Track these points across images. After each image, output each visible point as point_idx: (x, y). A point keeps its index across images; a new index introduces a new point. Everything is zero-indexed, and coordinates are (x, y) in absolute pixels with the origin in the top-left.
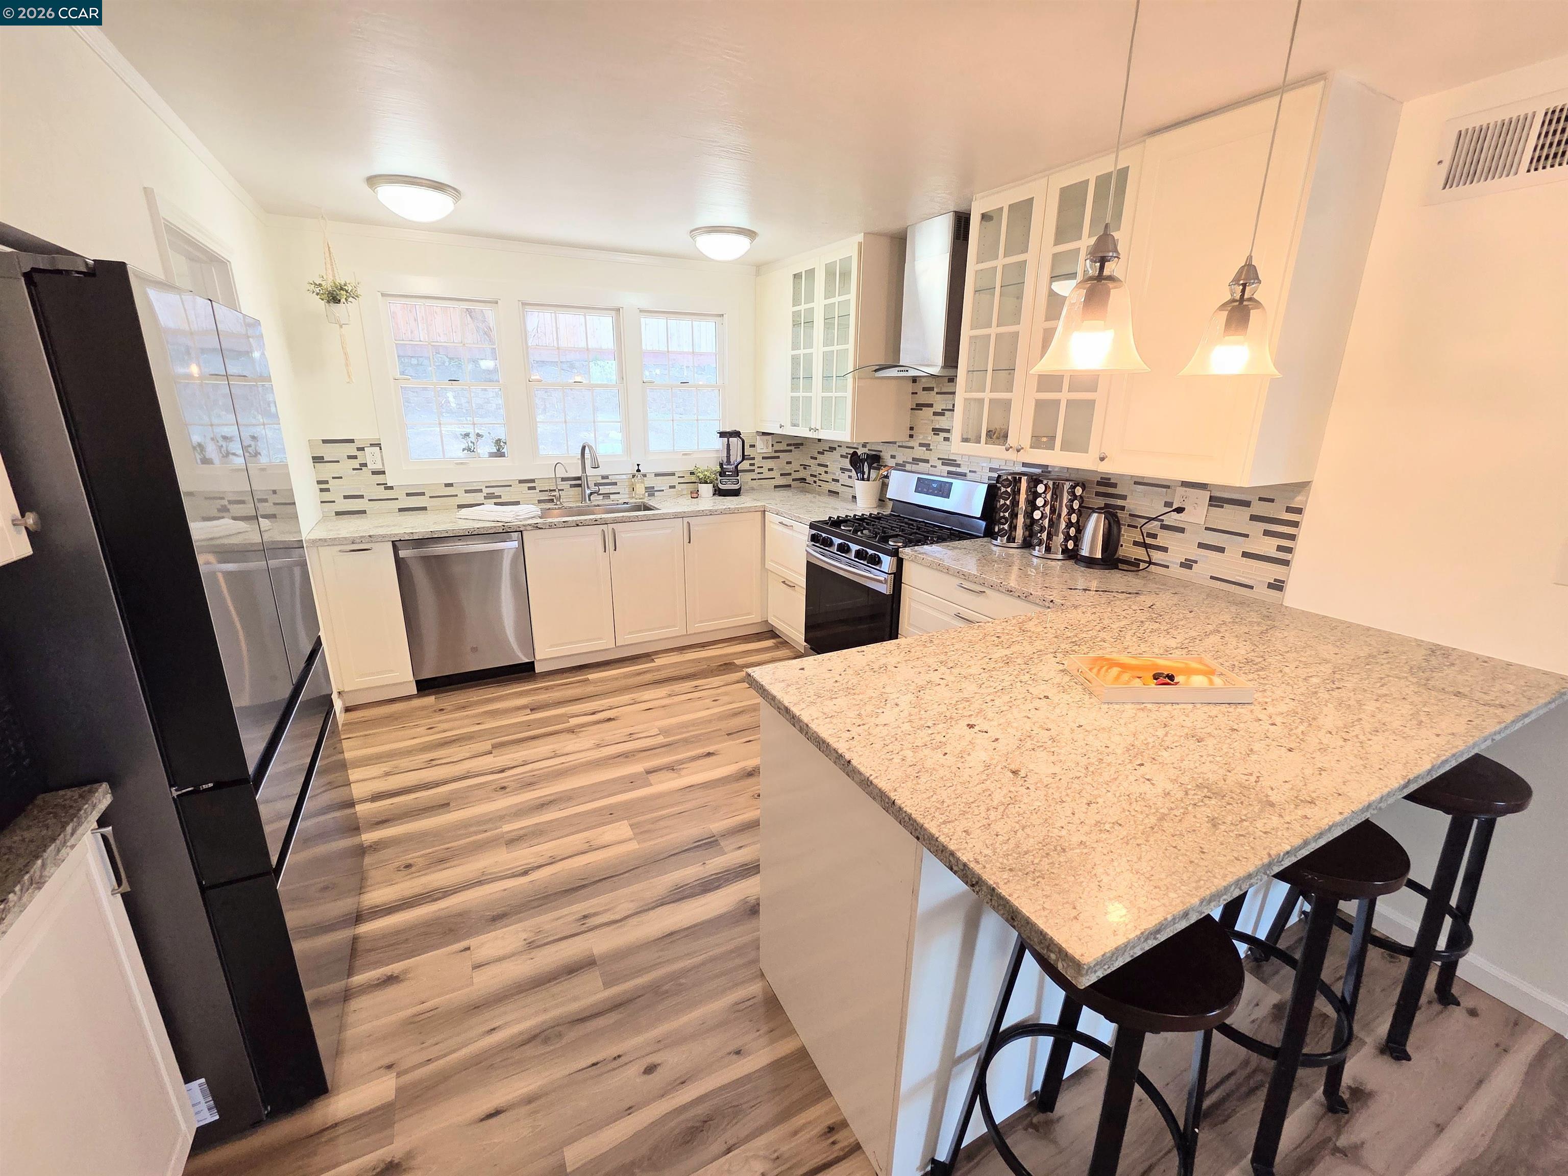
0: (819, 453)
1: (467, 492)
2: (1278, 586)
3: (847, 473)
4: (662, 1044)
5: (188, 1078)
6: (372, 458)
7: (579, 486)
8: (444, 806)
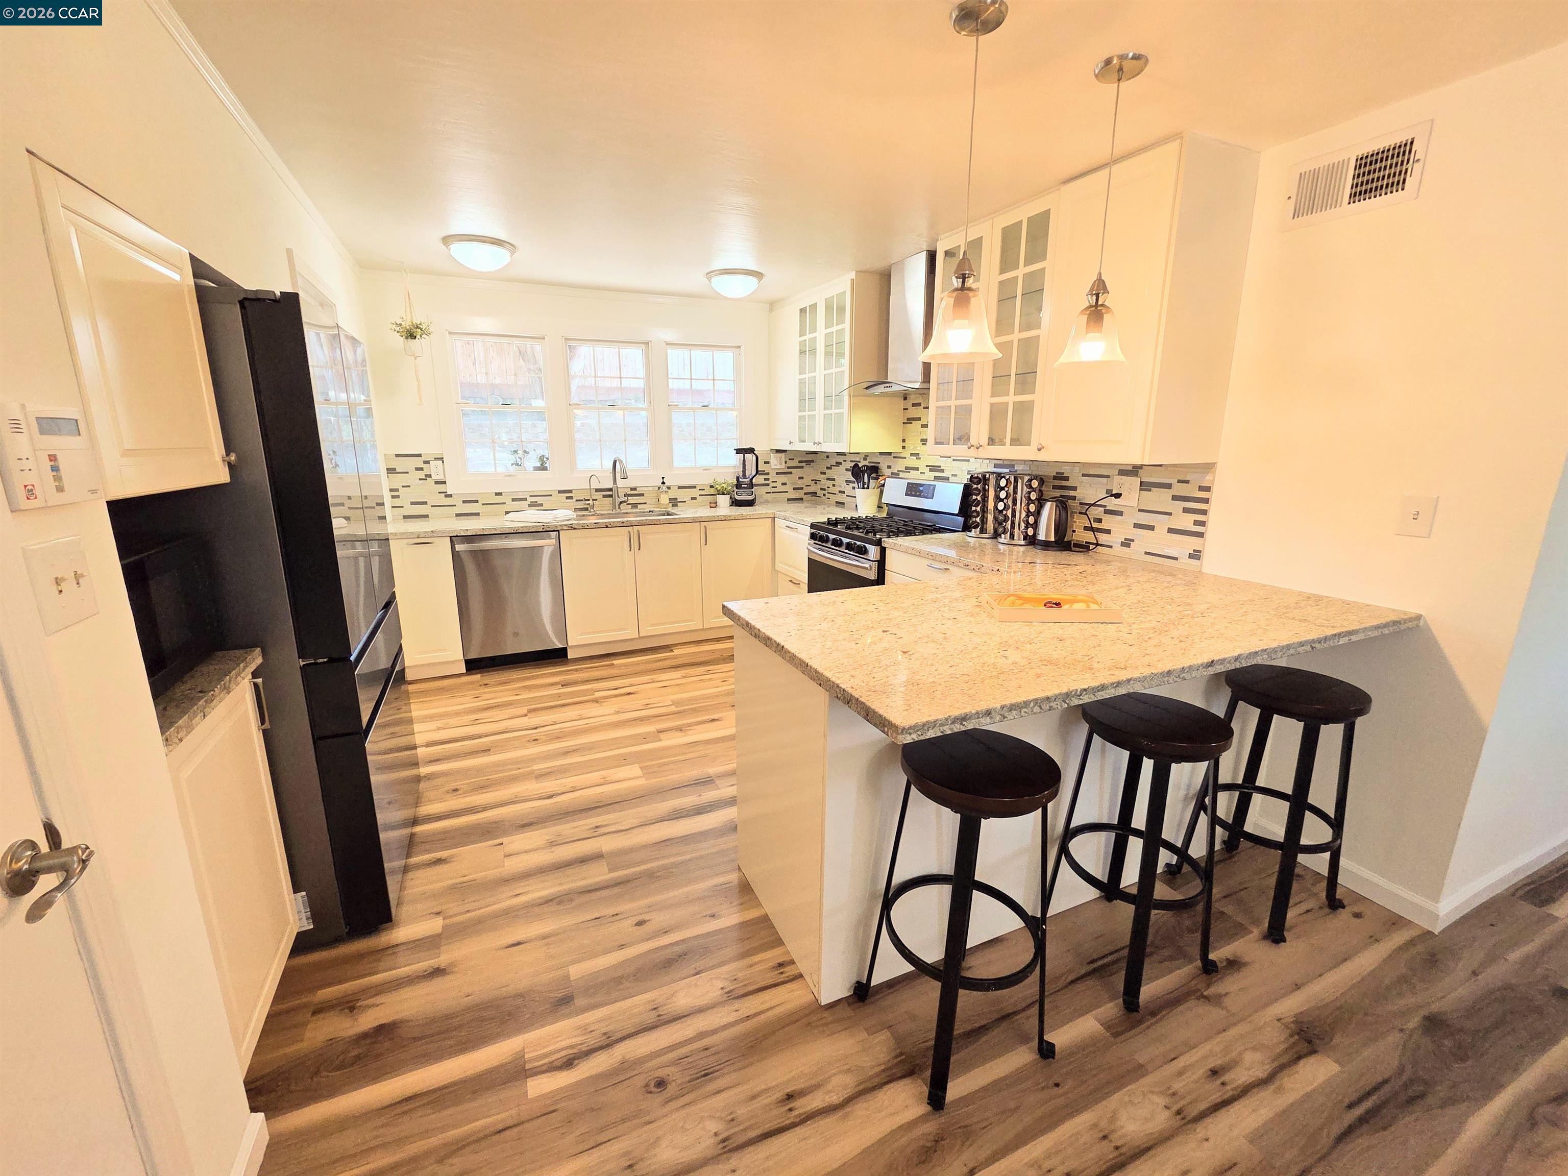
0: (828, 468)
1: (513, 500)
2: (1196, 555)
3: (852, 485)
4: (650, 908)
5: (296, 891)
6: (435, 469)
7: (611, 496)
8: (486, 751)
